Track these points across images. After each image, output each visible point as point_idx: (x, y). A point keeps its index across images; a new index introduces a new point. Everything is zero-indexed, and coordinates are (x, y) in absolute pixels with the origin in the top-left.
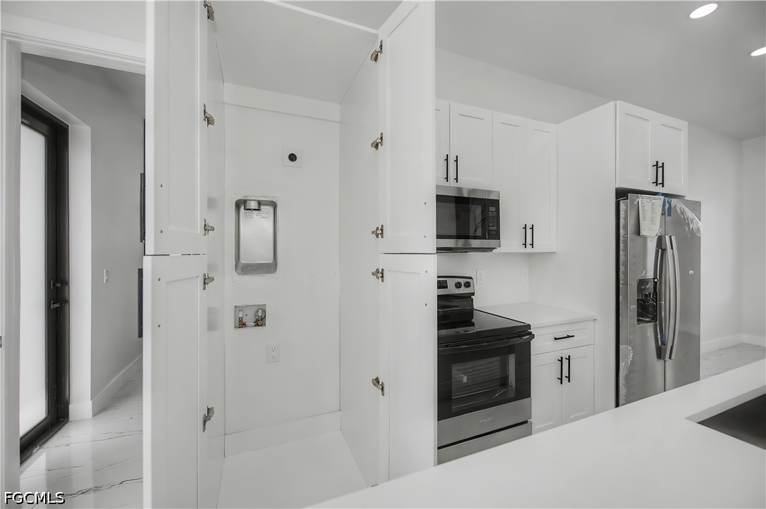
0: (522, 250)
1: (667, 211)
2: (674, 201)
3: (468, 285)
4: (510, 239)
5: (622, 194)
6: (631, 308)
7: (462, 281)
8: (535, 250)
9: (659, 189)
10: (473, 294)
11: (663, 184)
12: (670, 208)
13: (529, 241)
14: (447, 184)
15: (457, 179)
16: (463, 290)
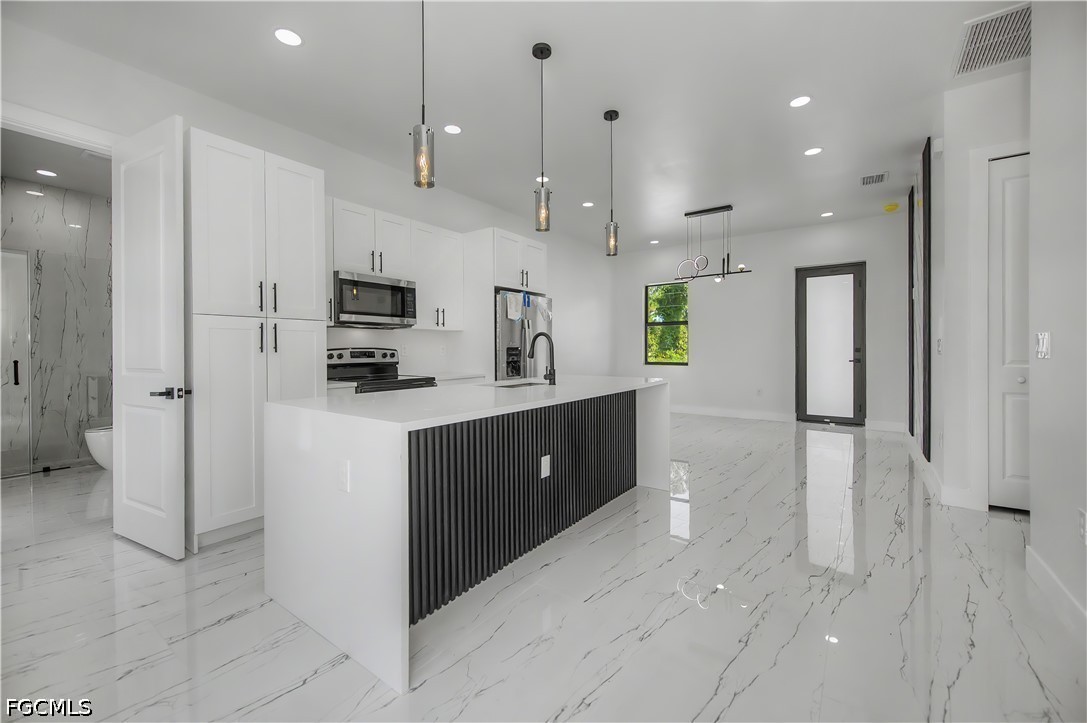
0: (436, 328)
1: (527, 303)
2: (531, 297)
3: (393, 355)
4: (424, 318)
5: (497, 290)
6: (503, 365)
7: (389, 352)
8: (446, 328)
9: (525, 289)
10: (398, 363)
11: (527, 285)
12: (529, 302)
13: (441, 321)
14: (373, 274)
15: (381, 270)
16: (388, 360)
